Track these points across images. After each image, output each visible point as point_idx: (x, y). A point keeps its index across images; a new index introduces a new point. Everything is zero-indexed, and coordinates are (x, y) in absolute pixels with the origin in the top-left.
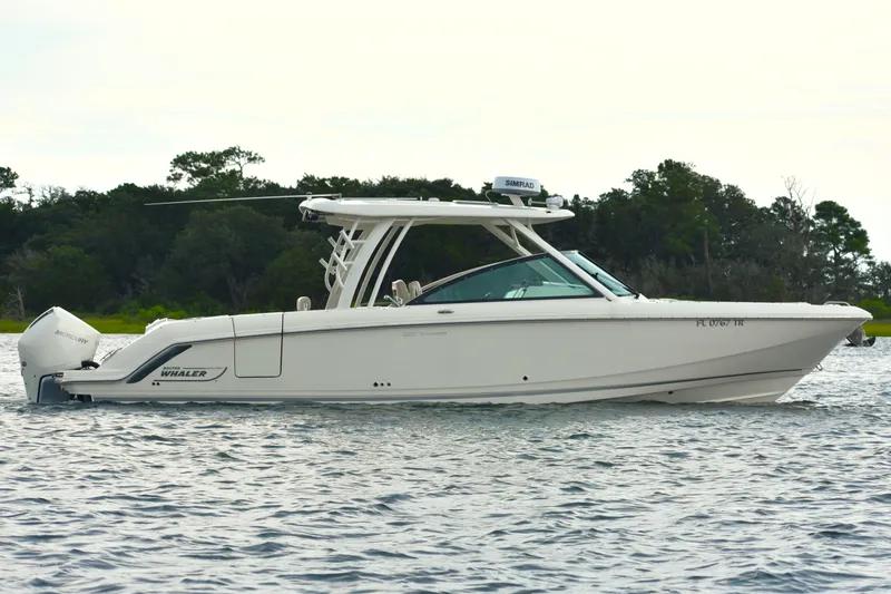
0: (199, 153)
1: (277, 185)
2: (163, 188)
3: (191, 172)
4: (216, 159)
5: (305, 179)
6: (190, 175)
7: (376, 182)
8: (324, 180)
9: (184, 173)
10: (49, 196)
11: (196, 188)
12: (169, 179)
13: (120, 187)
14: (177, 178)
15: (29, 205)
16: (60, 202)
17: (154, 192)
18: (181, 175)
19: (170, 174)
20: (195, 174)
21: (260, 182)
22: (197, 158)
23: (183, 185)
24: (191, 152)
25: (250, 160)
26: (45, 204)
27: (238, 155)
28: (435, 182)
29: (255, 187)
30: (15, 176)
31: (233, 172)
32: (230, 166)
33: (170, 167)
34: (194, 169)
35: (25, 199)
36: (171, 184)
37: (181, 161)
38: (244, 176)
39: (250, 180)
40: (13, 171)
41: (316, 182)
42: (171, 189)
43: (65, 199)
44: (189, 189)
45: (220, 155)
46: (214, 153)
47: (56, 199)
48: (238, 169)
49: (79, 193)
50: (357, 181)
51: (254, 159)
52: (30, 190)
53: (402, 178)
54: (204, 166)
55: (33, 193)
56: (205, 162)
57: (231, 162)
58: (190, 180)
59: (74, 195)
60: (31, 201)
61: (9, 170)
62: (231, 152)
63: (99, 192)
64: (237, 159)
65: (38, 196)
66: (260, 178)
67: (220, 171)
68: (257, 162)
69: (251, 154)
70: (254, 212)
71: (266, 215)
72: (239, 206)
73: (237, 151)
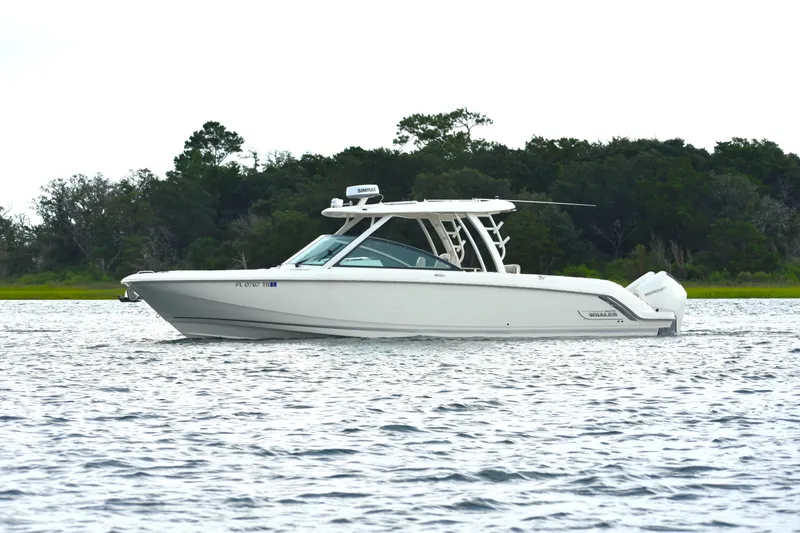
0: (426, 115)
1: (505, 147)
2: (388, 151)
3: (418, 134)
4: (443, 121)
5: (533, 141)
6: (417, 138)
7: (605, 143)
8: (553, 141)
9: (411, 135)
10: (274, 161)
11: (423, 151)
12: (395, 142)
13: (346, 150)
14: (403, 140)
15: (254, 170)
16: (285, 166)
17: (380, 155)
18: (407, 137)
19: (396, 137)
20: (422, 137)
21: (488, 145)
22: (424, 120)
23: (409, 148)
24: (418, 115)
25: (478, 121)
26: (270, 169)
27: (465, 117)
28: (667, 142)
29: (482, 150)
30: (241, 141)
31: (461, 135)
32: (457, 128)
33: (397, 129)
34: (420, 131)
35: (250, 164)
36: (398, 147)
37: (407, 124)
38: (472, 138)
39: (479, 142)
40: (239, 136)
41: (545, 143)
42: (397, 152)
43: (291, 164)
44: (416, 152)
45: (447, 117)
46: (441, 114)
47: (282, 163)
48: (465, 130)
49: (305, 156)
50: (586, 141)
51: (482, 120)
52: (255, 154)
53: (633, 138)
54: (432, 128)
55: (258, 157)
56: (432, 125)
57: (458, 124)
58: (417, 142)
59: (300, 159)
60: (256, 165)
61: (235, 134)
62: (457, 114)
63: (325, 156)
64: (464, 121)
65: (263, 160)
66: (488, 141)
67: (447, 134)
68: (485, 123)
69: (478, 116)
70: (480, 175)
71: (494, 177)
72: (466, 169)
73: (464, 113)
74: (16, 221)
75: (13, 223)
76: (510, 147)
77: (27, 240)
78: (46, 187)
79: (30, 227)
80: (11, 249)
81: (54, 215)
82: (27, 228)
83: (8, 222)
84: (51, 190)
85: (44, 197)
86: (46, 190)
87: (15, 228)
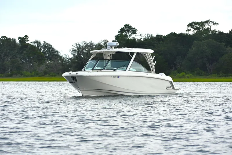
0: (197, 22)
1: (223, 32)
2: (184, 34)
3: (194, 28)
4: (202, 24)
6: (193, 29)
9: (192, 29)
10: (147, 37)
11: (195, 34)
13: (170, 33)
14: (189, 30)
15: (141, 40)
16: (150, 38)
17: (181, 35)
18: (190, 29)
19: (187, 29)
20: (195, 29)
21: (217, 32)
22: (196, 24)
23: (191, 33)
24: (194, 22)
25: (214, 24)
26: (146, 39)
27: (209, 22)
29: (215, 33)
30: (136, 30)
31: (208, 28)
32: (207, 26)
33: (187, 27)
34: (195, 27)
35: (139, 38)
36: (187, 32)
37: (190, 25)
38: (212, 30)
39: (214, 31)
40: (136, 29)
42: (187, 34)
43: (152, 38)
44: (193, 34)
45: (203, 23)
46: (201, 22)
47: (149, 38)
48: (209, 27)
49: (157, 36)
51: (215, 24)
52: (141, 35)
54: (198, 26)
55: (142, 36)
56: (199, 25)
57: (207, 25)
58: (193, 31)
59: (155, 37)
60: (141, 38)
61: (135, 28)
62: (207, 22)
63: (163, 35)
64: (209, 24)
65: (143, 37)
66: (217, 30)
67: (203, 28)
68: (216, 25)
69: (214, 22)
70: (215, 41)
71: (219, 42)
72: (210, 40)
73: (209, 21)
74: (64, 56)
75: (63, 57)
76: (224, 32)
77: (67, 62)
78: (74, 45)
79: (69, 58)
80: (63, 65)
81: (77, 54)
82: (68, 58)
83: (61, 57)
84: (76, 46)
85: (73, 49)
86: (74, 46)
87: (64, 58)
